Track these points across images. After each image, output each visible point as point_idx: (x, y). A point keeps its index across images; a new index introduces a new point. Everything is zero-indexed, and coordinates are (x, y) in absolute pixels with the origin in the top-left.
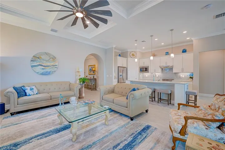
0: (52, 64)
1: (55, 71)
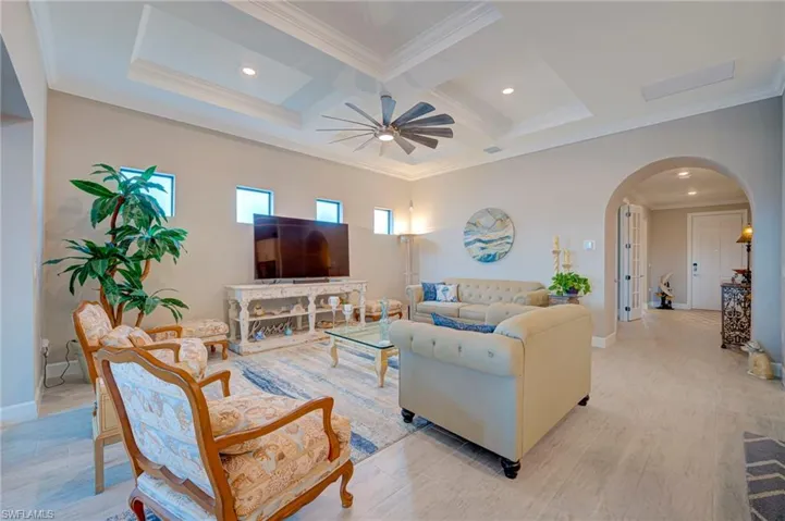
0: (501, 234)
1: (507, 252)
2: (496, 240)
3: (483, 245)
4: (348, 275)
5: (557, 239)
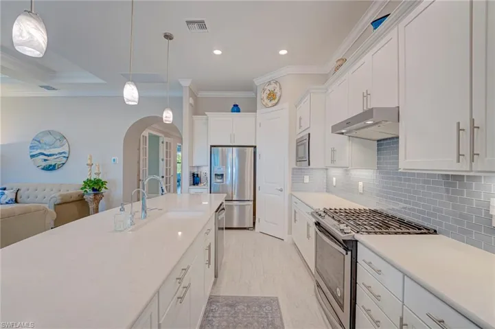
0: (60, 150)
1: (63, 164)
2: (56, 155)
3: (46, 158)
5: (91, 156)
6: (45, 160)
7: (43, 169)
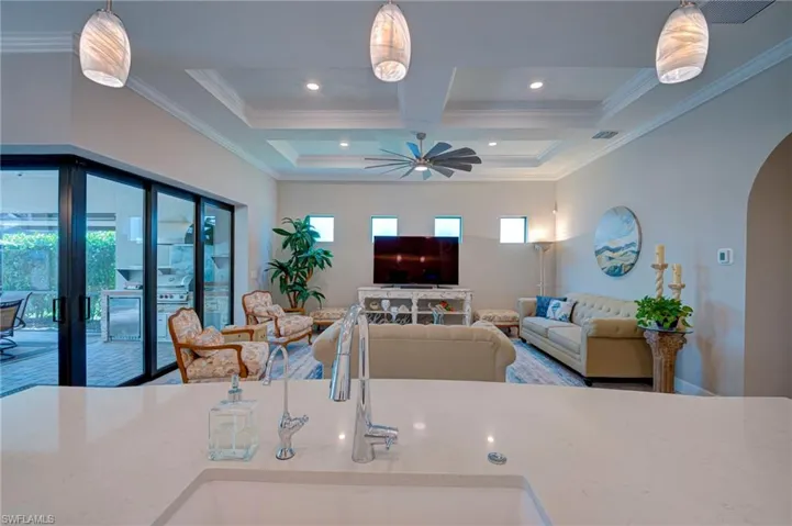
0: (626, 240)
1: (633, 265)
2: (623, 249)
3: (611, 254)
4: (457, 283)
5: (662, 248)
6: (611, 258)
7: (608, 273)
